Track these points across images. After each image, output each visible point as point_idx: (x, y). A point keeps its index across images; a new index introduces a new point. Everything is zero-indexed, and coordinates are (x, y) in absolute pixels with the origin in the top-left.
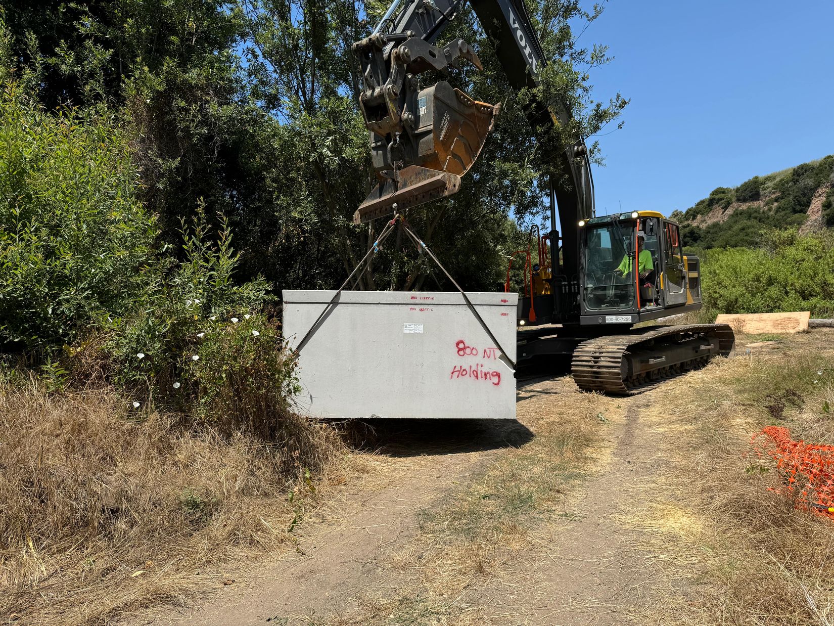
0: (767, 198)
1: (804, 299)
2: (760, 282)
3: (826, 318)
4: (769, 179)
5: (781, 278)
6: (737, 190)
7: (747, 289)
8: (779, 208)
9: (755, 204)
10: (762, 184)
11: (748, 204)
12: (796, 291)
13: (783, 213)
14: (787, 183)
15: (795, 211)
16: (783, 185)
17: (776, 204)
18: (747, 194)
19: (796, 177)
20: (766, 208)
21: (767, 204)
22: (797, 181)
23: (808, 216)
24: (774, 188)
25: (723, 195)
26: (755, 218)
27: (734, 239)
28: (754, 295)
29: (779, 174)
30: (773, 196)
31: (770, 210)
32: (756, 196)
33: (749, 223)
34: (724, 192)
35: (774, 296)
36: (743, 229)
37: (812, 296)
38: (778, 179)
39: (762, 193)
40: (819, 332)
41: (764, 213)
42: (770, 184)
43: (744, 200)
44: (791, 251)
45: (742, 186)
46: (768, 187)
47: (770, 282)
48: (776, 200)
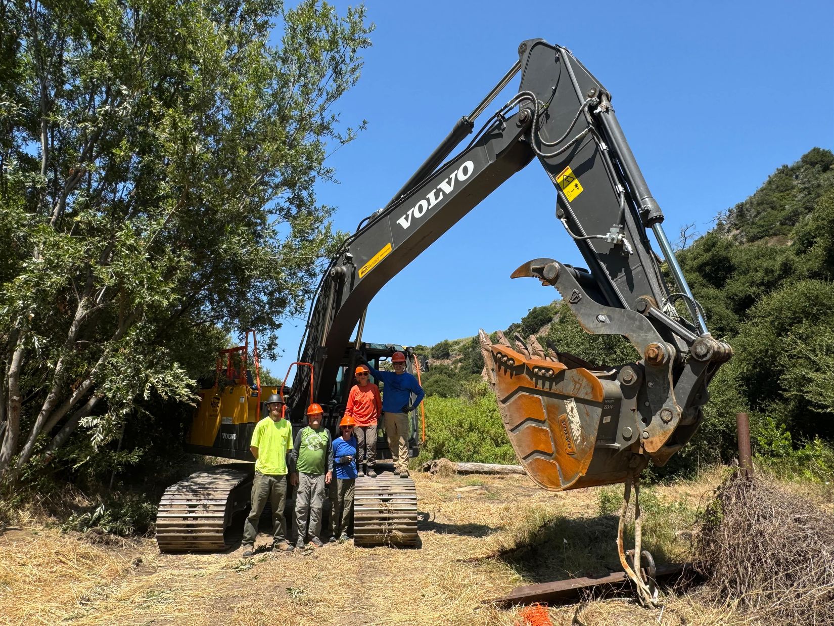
0: (454, 359)
1: (498, 445)
2: (463, 427)
3: (514, 464)
4: (456, 343)
5: (480, 424)
6: (433, 349)
7: (452, 433)
8: (462, 368)
9: (446, 362)
10: (451, 346)
11: (440, 361)
12: (492, 438)
13: (465, 372)
14: (469, 348)
15: (474, 372)
16: (465, 349)
17: (460, 364)
18: (440, 353)
19: (475, 345)
20: (453, 367)
21: (454, 363)
22: (475, 347)
23: (482, 377)
24: (459, 351)
25: (421, 352)
26: (446, 373)
27: (429, 389)
28: (457, 440)
29: (463, 340)
30: (458, 358)
31: (456, 368)
32: (446, 355)
33: (441, 377)
34: (422, 349)
35: (474, 442)
36: (437, 381)
37: (503, 443)
38: (462, 344)
39: (451, 353)
40: (511, 478)
41: (452, 370)
42: (456, 347)
43: (438, 358)
44: (484, 401)
45: (436, 346)
46: (454, 350)
47: (471, 429)
48: (460, 361)
